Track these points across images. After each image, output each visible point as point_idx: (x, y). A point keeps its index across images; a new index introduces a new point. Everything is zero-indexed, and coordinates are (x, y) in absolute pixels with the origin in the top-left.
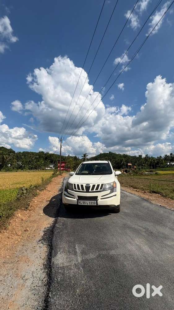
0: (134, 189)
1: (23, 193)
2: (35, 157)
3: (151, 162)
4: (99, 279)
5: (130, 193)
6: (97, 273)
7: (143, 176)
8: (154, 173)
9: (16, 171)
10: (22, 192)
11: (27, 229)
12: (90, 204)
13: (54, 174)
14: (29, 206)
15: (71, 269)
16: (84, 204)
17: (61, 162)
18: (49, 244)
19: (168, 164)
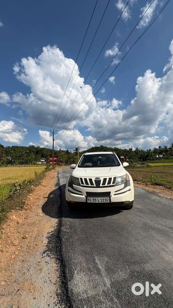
2: (25, 152)
3: (141, 155)
7: (136, 168)
8: (146, 165)
9: (6, 167)
10: (16, 189)
11: (25, 236)
12: (102, 201)
13: (47, 168)
14: (24, 204)
15: (100, 302)
16: (95, 202)
17: (54, 156)
18: (59, 257)
19: (157, 156)
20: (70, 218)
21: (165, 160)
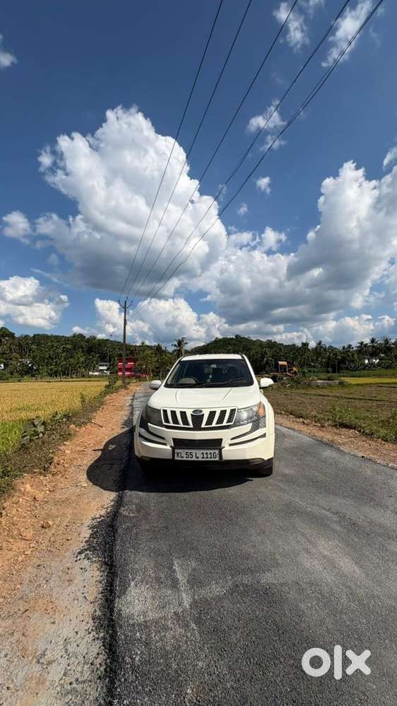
0: (298, 420)
1: (36, 433)
2: (63, 348)
3: (329, 358)
4: (241, 653)
5: (289, 428)
6: (234, 639)
7: (313, 388)
8: (337, 381)
9: (19, 381)
10: (34, 431)
11: (48, 523)
12: (203, 458)
13: (110, 385)
14: (50, 463)
15: (166, 628)
16: (189, 459)
17: (127, 359)
18: (107, 560)
19: (367, 361)
20: (141, 491)
21: (385, 370)
